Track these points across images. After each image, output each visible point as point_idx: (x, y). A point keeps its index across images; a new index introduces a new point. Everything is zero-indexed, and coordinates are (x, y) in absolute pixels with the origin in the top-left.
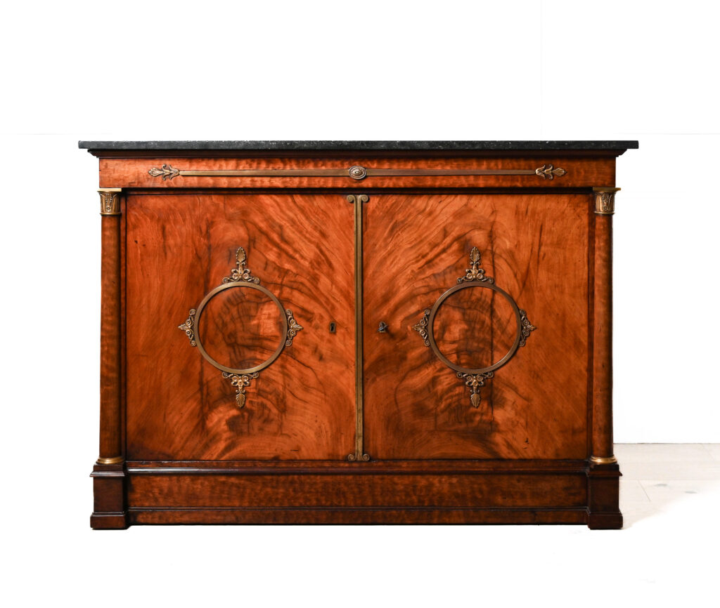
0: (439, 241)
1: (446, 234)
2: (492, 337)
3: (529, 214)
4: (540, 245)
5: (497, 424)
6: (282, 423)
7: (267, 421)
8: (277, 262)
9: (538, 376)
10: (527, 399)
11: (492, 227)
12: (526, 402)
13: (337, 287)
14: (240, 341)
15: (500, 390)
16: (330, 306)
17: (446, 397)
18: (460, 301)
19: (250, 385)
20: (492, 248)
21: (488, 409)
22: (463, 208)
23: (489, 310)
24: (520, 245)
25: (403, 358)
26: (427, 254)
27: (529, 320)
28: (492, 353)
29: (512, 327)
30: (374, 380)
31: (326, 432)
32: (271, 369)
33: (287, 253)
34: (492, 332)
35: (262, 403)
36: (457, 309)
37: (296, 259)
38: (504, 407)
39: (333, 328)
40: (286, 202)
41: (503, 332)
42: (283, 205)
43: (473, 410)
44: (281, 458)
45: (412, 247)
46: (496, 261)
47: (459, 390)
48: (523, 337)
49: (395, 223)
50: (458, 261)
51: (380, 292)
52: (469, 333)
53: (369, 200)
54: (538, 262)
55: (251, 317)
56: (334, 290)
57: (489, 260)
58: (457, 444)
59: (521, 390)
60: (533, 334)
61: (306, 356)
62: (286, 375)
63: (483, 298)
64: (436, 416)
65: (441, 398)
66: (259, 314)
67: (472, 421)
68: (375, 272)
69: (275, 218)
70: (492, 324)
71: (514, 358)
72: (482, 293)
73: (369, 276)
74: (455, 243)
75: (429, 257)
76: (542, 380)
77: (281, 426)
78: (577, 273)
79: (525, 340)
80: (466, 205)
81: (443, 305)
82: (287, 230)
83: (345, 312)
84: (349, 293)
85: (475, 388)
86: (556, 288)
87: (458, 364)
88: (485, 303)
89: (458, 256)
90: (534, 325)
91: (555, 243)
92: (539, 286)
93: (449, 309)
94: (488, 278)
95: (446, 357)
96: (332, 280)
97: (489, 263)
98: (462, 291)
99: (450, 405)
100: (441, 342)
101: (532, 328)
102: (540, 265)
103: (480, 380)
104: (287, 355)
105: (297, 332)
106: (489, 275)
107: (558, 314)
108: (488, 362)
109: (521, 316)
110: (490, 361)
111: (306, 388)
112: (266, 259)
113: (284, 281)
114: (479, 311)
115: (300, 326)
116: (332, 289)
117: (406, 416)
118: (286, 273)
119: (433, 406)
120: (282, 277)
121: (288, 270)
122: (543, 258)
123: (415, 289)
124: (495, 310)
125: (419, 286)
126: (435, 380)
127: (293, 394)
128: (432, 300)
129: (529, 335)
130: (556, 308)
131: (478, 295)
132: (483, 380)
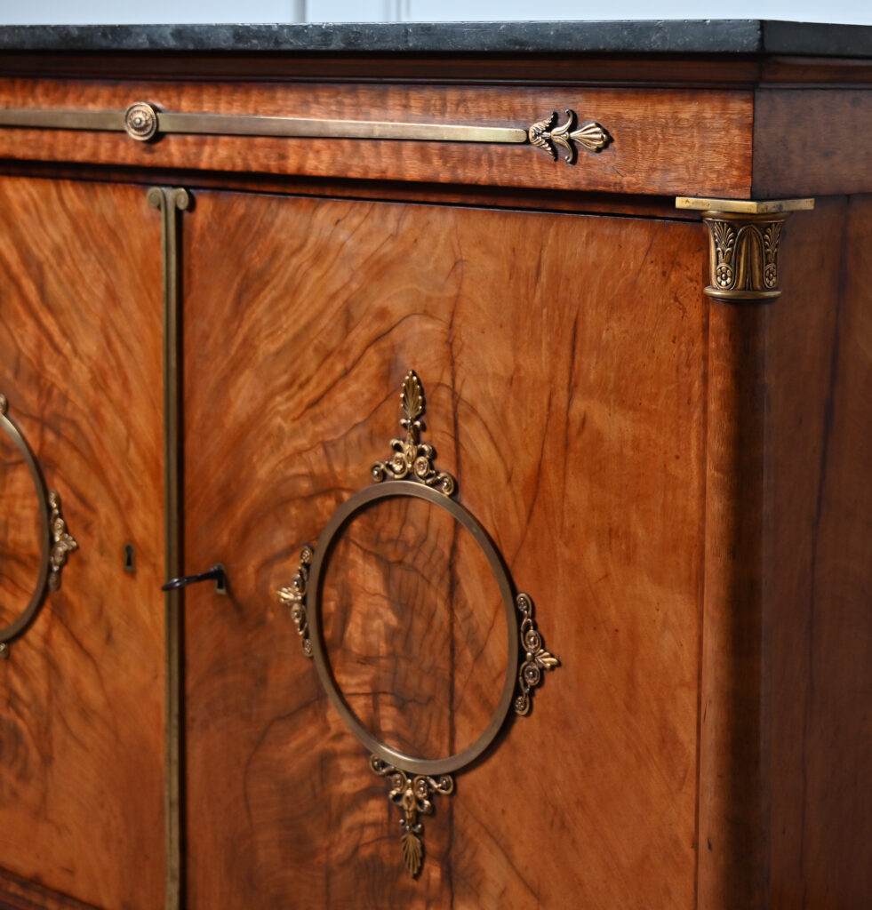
0: (334, 342)
1: (348, 321)
2: (453, 667)
3: (544, 279)
4: (571, 389)
6: (46, 790)
8: (34, 361)
9: (563, 826)
11: (453, 314)
13: (137, 446)
15: (470, 840)
16: (125, 495)
17: (348, 821)
18: (378, 536)
20: (453, 381)
21: (441, 890)
22: (388, 248)
23: (447, 579)
24: (519, 379)
25: (262, 681)
26: (308, 381)
27: (542, 629)
28: (451, 719)
29: (499, 648)
30: (205, 727)
31: (120, 842)
32: (28, 642)
33: (50, 338)
34: (452, 650)
35: (15, 725)
36: (373, 558)
37: (65, 357)
38: (478, 896)
39: (129, 558)
40: (47, 199)
41: (479, 656)
42: (42, 206)
43: (407, 880)
44: (47, 880)
45: (278, 353)
46: (464, 426)
47: (374, 810)
48: (525, 688)
49: (245, 277)
50: (375, 410)
51: (218, 476)
52: (398, 643)
53: (192, 206)
54: (567, 446)
56: (133, 452)
57: (446, 418)
59: (519, 852)
60: (551, 679)
61: (83, 620)
62: (52, 665)
63: (432, 537)
64: (329, 875)
65: (339, 823)
66: (8, 491)
68: (206, 416)
69: (28, 239)
70: (451, 625)
71: (504, 749)
72: (428, 521)
73: (194, 426)
74: (371, 351)
75: (310, 392)
76: (574, 842)
77: (44, 797)
78: (670, 497)
79: (531, 694)
80: (393, 237)
82: (50, 277)
83: (151, 521)
84: (158, 465)
85: (408, 816)
86: (613, 541)
87: (373, 730)
88: (437, 554)
89: (376, 394)
90: (556, 651)
91: (611, 386)
92: (567, 524)
93: (355, 556)
94: (442, 475)
95: (348, 699)
96: (128, 425)
97: (444, 427)
98: (384, 507)
99: (356, 849)
100: (339, 653)
101: (548, 661)
102: (572, 455)
103: (420, 796)
104: (53, 612)
105: (66, 553)
106: (444, 467)
107: (617, 631)
108: (442, 743)
109: (520, 616)
110: (447, 740)
111: (85, 712)
112: (18, 348)
113: (47, 413)
114: (423, 576)
115: (74, 540)
116: (128, 449)
117: (268, 852)
118: (50, 393)
119: (322, 842)
120: (43, 401)
121: (53, 385)
122: (580, 433)
123: (286, 479)
124: (458, 583)
125: (292, 471)
126: (325, 764)
127: (63, 720)
128: (318, 520)
129: (541, 683)
130: (613, 607)
131: (421, 525)
132: (430, 798)
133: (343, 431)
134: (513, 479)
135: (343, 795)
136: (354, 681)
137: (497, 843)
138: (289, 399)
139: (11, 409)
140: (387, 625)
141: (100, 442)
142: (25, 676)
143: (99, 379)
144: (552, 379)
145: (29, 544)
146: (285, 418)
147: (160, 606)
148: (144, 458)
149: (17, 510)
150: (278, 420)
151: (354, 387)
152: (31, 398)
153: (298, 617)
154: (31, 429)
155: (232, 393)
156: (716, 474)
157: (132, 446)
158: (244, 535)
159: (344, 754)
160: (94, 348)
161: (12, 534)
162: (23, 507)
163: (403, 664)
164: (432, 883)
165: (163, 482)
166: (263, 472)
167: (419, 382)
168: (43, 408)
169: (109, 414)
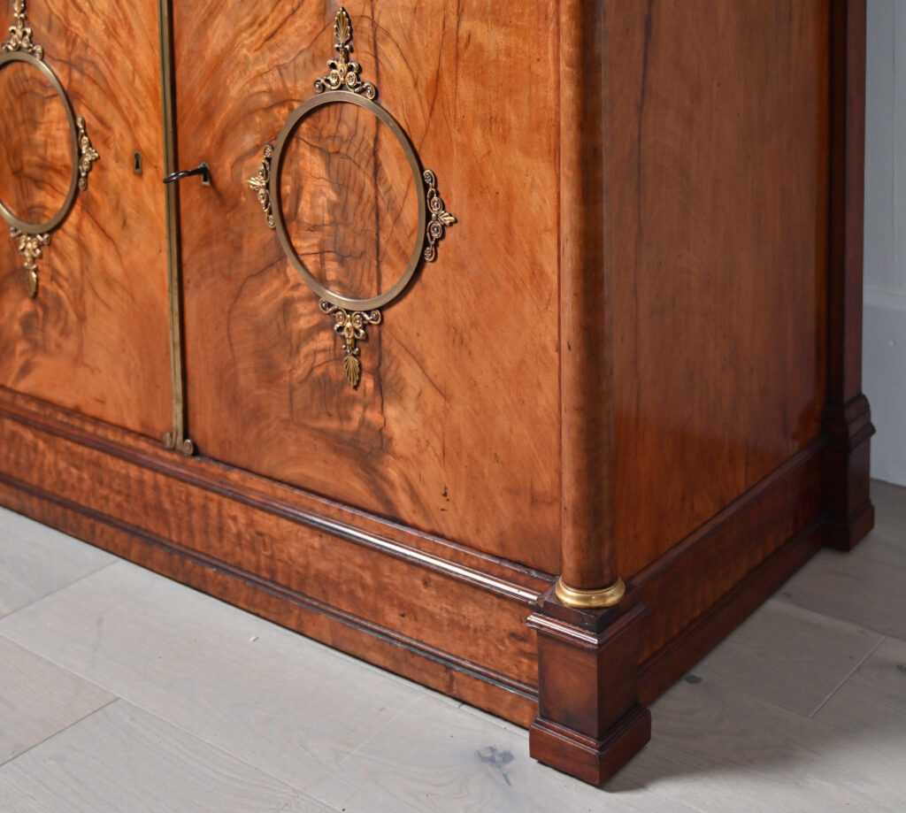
2: (378, 229)
4: (459, 15)
5: (390, 439)
6: (82, 342)
7: (64, 333)
8: (62, 18)
9: (462, 342)
10: (444, 393)
12: (441, 402)
13: (141, 77)
14: (27, 170)
15: (395, 357)
16: (133, 116)
17: (305, 350)
18: (320, 133)
19: (41, 256)
20: (373, 13)
21: (374, 396)
23: (372, 163)
24: (421, 9)
25: (239, 249)
26: (265, 20)
28: (378, 267)
29: (411, 213)
30: (197, 286)
31: (138, 376)
32: (65, 232)
34: (377, 216)
35: (57, 294)
36: (317, 153)
37: (85, 13)
38: (401, 399)
39: (138, 164)
41: (397, 219)
43: (349, 390)
46: (380, 45)
47: (324, 339)
48: (431, 240)
50: (316, 39)
51: (201, 96)
52: (338, 213)
54: (457, 57)
55: (35, 125)
56: (138, 82)
57: (368, 41)
58: (326, 462)
59: (430, 364)
60: (450, 233)
61: (105, 212)
62: (83, 248)
63: (360, 132)
64: (292, 390)
65: (298, 351)
66: (46, 119)
67: (349, 418)
68: (191, 52)
70: (376, 197)
71: (417, 287)
72: (357, 120)
73: (182, 60)
75: (268, 28)
76: (470, 353)
77: (81, 348)
78: (534, 90)
79: (436, 245)
81: (294, 140)
83: (153, 134)
84: (156, 91)
85: (349, 342)
86: (493, 126)
87: (322, 280)
88: (364, 145)
89: (316, 27)
90: (453, 212)
91: (488, 9)
92: (459, 116)
93: (304, 150)
94: (366, 84)
95: (302, 258)
96: (134, 62)
97: (368, 49)
98: (324, 112)
99: (312, 369)
100: (294, 223)
101: (449, 219)
102: (461, 63)
103: (357, 327)
104: (83, 208)
105: (91, 162)
106: (368, 79)
107: (497, 193)
108: (371, 285)
109: (426, 187)
110: (375, 284)
111: (109, 282)
112: (50, 9)
113: (73, 57)
114: (354, 162)
115: (96, 152)
116: (134, 80)
117: (246, 376)
118: (74, 42)
119: (286, 367)
120: (70, 49)
121: (77, 35)
122: (466, 46)
123: (251, 96)
124: (380, 165)
125: (256, 89)
126: (287, 306)
127: (93, 289)
128: (276, 124)
129: (443, 236)
130: (494, 176)
131: (351, 123)
132: (364, 327)
133: (292, 57)
134: (419, 85)
135: (300, 331)
136: (305, 244)
137: (414, 358)
138: (251, 35)
139: (46, 57)
140: (329, 200)
141: (113, 77)
142: (63, 258)
143: (111, 29)
144: (445, 8)
145: (63, 156)
146: (249, 50)
147: (162, 198)
148: (146, 86)
149: (54, 132)
150: (244, 51)
151: (299, 22)
152: (61, 46)
153: (263, 198)
154: (61, 70)
155: (210, 33)
156: (567, 69)
157: (137, 77)
158: (222, 140)
159: (300, 299)
160: (106, 6)
161: (50, 150)
162: (58, 129)
163: (341, 228)
164: (367, 391)
165: (161, 104)
166: (234, 91)
167: (347, 16)
168: (70, 53)
169: (119, 55)
